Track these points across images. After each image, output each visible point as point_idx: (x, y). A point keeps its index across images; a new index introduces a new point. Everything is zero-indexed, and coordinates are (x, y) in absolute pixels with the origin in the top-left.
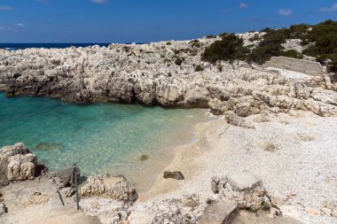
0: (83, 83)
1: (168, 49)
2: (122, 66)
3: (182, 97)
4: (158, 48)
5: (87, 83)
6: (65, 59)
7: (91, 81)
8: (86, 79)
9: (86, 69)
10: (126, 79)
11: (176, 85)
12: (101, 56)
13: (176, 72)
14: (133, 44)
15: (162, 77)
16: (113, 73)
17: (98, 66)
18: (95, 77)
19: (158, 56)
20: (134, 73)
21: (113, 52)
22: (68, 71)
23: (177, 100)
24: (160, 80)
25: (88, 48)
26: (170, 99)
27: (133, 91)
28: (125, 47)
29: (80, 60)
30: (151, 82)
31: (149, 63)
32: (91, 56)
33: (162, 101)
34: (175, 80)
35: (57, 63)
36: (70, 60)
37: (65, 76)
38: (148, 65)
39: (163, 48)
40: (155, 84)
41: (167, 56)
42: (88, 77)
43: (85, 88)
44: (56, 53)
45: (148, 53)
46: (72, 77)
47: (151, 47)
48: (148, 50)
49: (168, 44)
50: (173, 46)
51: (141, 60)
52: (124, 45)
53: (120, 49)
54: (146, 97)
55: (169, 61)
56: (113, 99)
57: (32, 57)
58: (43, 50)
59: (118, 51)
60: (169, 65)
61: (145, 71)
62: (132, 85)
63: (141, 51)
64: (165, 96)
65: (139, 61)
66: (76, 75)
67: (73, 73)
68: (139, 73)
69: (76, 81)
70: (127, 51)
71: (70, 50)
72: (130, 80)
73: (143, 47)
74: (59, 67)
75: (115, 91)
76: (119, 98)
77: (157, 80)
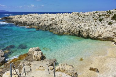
0: (61, 27)
1: (96, 14)
2: (76, 21)
3: (101, 36)
4: (91, 14)
5: (62, 27)
6: (56, 18)
7: (64, 26)
8: (62, 26)
9: (63, 22)
10: (77, 26)
11: (98, 30)
12: (68, 17)
13: (99, 25)
14: (81, 12)
15: (92, 26)
16: (72, 24)
17: (67, 21)
18: (66, 25)
19: (91, 17)
20: (80, 24)
21: (73, 15)
22: (56, 22)
23: (98, 37)
24: (91, 28)
25: (64, 14)
26: (95, 36)
27: (79, 31)
28: (78, 14)
29: (61, 18)
30: (87, 28)
31: (87, 20)
32: (65, 17)
33: (91, 36)
34: (98, 28)
35: (53, 19)
36: (57, 18)
37: (55, 24)
38: (86, 21)
39: (94, 14)
40: (89, 29)
41: (95, 18)
42: (63, 25)
43: (61, 29)
44: (53, 16)
45: (87, 16)
46: (57, 24)
47: (89, 13)
48: (87, 15)
49: (96, 12)
50: (98, 13)
51: (84, 19)
52: (77, 13)
53: (76, 14)
54: (84, 34)
55: (96, 19)
56: (71, 34)
57: (45, 17)
58: (49, 14)
59: (75, 15)
60: (96, 21)
61: (85, 23)
62: (79, 29)
63: (84, 15)
64: (93, 35)
65: (83, 19)
66: (59, 24)
67: (58, 23)
68: (83, 24)
69: (59, 26)
70: (78, 15)
71: (58, 14)
72: (78, 27)
73: (85, 13)
74: (53, 21)
75: (72, 31)
76: (74, 34)
77: (90, 27)
